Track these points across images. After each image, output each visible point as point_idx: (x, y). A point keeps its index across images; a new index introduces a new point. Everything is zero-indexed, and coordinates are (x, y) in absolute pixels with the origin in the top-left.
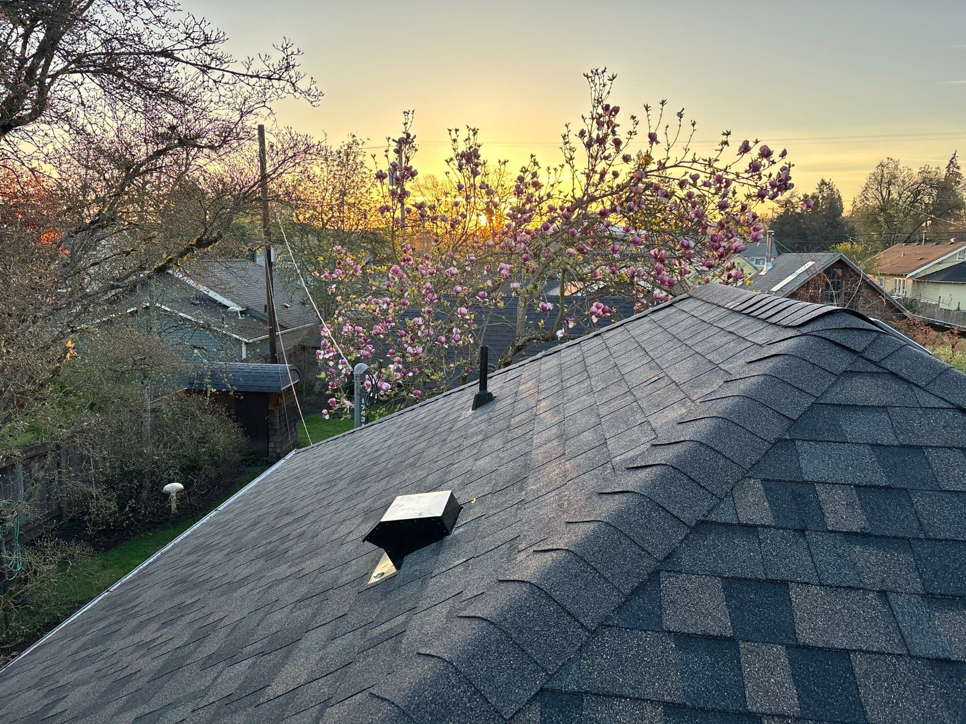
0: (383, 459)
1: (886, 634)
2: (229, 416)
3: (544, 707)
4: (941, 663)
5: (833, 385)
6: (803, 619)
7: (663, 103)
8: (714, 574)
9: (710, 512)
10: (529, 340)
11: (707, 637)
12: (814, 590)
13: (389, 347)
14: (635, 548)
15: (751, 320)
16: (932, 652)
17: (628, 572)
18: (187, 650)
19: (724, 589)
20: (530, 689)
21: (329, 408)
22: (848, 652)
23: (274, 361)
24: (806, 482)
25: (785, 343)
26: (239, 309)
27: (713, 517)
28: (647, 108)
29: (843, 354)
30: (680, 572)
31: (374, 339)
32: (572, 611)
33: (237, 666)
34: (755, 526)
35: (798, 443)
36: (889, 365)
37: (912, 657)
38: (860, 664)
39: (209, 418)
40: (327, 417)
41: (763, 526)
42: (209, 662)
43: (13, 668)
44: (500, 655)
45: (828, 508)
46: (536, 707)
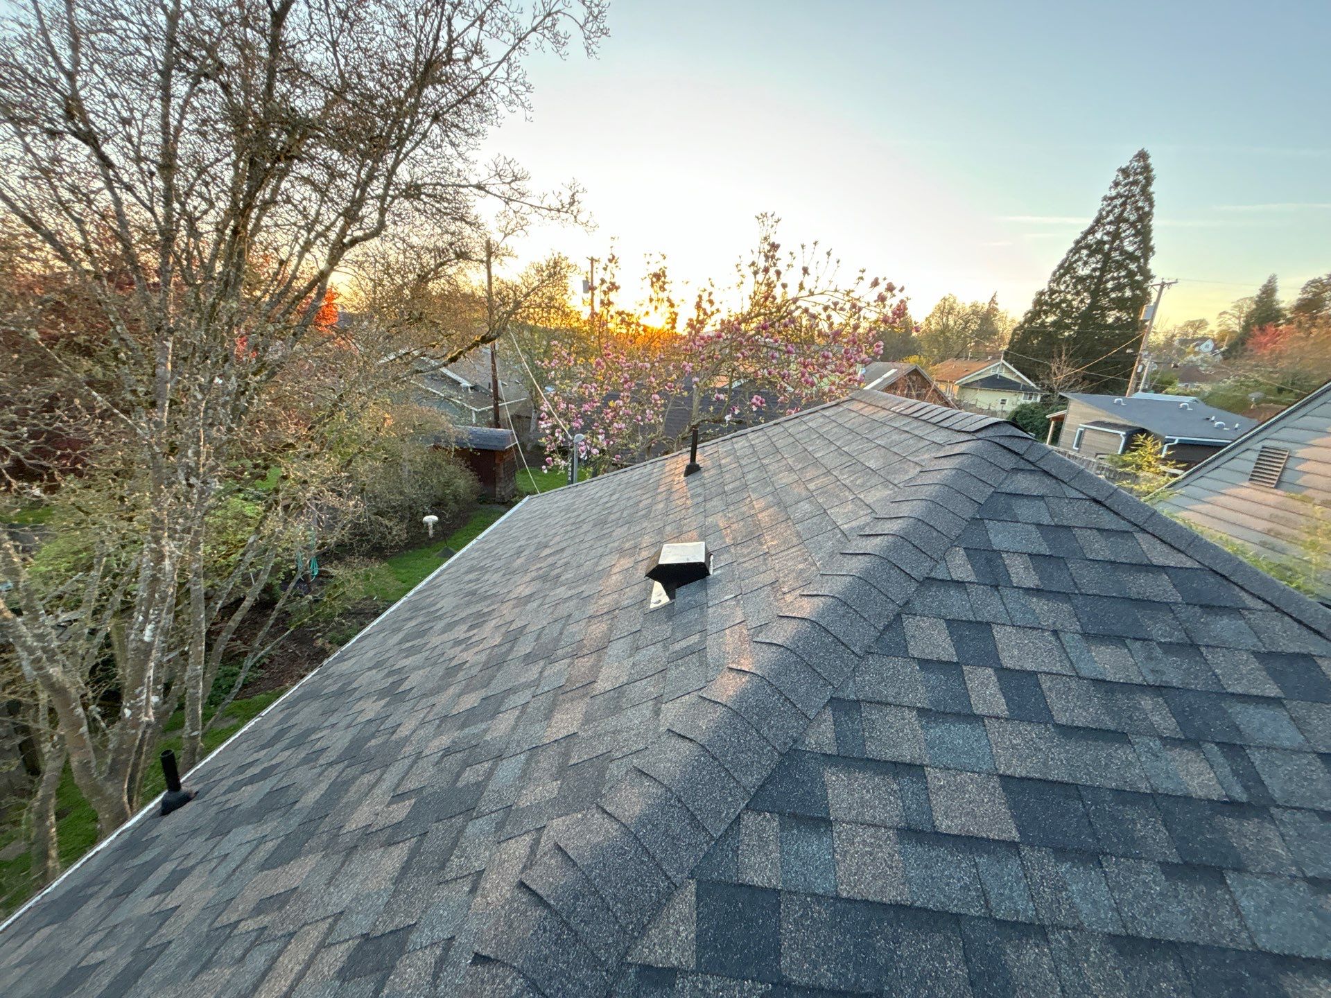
0: (615, 510)
1: (1061, 661)
2: (467, 467)
3: (834, 710)
4: (1098, 682)
5: (1005, 479)
6: (1003, 650)
7: (815, 243)
8: (939, 616)
9: (931, 570)
10: (703, 421)
11: (939, 662)
12: (1009, 629)
13: (593, 421)
14: (882, 597)
15: (920, 423)
16: (1093, 675)
17: (879, 614)
18: (504, 649)
19: (948, 627)
20: (824, 698)
21: (547, 464)
22: (1035, 673)
23: (498, 426)
24: (994, 551)
25: (965, 445)
26: (469, 385)
27: (933, 575)
28: (803, 246)
29: (1009, 456)
30: (915, 615)
31: (583, 415)
32: (845, 641)
33: (557, 664)
34: (963, 582)
35: (986, 521)
36: (1041, 464)
37: (1080, 678)
38: (1045, 683)
39: (452, 468)
40: (546, 472)
41: (969, 582)
42: (529, 659)
43: (348, 651)
44: (798, 674)
45: (1012, 571)
46: (829, 711)
